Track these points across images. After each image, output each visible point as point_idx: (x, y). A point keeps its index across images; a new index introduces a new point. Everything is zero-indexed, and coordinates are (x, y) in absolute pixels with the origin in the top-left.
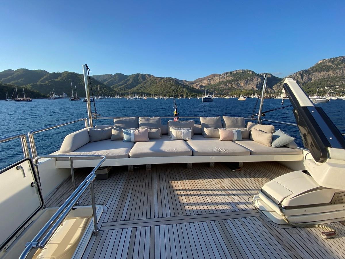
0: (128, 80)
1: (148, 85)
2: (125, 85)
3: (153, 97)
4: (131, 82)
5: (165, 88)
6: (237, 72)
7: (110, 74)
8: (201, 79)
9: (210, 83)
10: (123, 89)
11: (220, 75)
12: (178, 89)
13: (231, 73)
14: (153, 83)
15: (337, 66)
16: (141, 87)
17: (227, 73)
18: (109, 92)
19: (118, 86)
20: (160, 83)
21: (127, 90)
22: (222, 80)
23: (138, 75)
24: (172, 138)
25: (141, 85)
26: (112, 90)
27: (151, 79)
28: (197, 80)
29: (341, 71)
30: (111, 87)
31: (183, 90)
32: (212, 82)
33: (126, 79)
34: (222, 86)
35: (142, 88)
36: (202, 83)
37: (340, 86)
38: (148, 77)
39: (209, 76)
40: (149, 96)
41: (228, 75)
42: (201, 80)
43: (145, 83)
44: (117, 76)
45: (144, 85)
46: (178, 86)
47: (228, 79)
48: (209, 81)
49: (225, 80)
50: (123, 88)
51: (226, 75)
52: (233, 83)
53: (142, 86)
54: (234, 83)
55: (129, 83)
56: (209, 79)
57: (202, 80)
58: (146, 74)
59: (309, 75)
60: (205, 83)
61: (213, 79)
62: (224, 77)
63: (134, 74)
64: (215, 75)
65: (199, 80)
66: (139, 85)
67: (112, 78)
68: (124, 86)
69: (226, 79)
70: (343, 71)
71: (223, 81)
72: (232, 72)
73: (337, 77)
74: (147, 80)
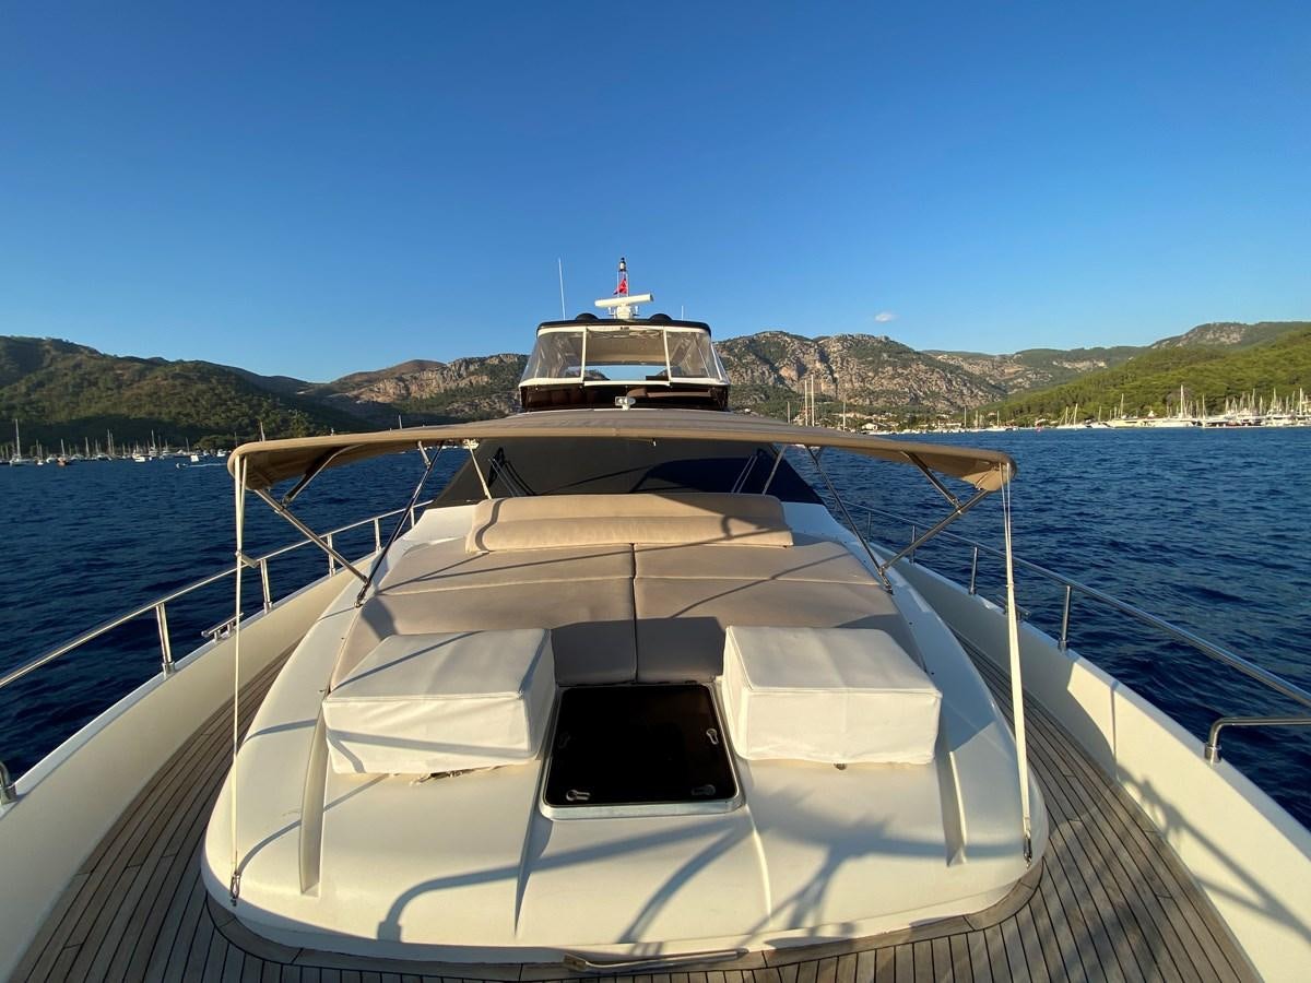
1: (60, 397)
3: (112, 454)
5: (179, 409)
6: (501, 361)
8: (365, 377)
9: (409, 394)
11: (442, 367)
12: (256, 413)
13: (482, 361)
14: (95, 384)
15: (740, 360)
17: (468, 362)
20: (146, 386)
22: (453, 385)
25: (11, 398)
27: (78, 366)
28: (346, 378)
29: (749, 371)
31: (285, 421)
32: (413, 388)
34: (456, 405)
36: (372, 390)
37: (753, 408)
38: (53, 353)
39: (400, 366)
40: (82, 451)
41: (472, 368)
42: (366, 381)
43: (41, 384)
45: (34, 397)
46: (255, 402)
47: (474, 382)
48: (402, 384)
49: (463, 384)
51: (467, 368)
52: (493, 396)
53: (14, 402)
54: (499, 397)
56: (401, 379)
57: (371, 379)
58: (38, 341)
60: (386, 393)
61: (415, 378)
62: (460, 376)
64: (422, 366)
65: (357, 379)
69: (466, 381)
70: (752, 372)
71: (459, 390)
72: (485, 359)
73: (744, 385)
74: (52, 369)
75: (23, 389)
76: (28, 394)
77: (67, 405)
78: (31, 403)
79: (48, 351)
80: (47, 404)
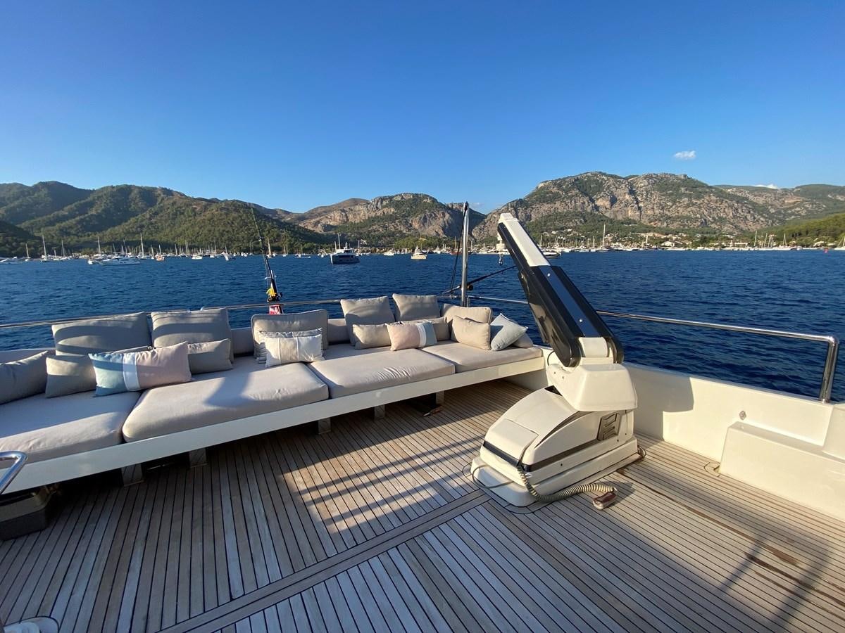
0: (91, 204)
1: (166, 221)
2: (78, 218)
3: (188, 254)
4: (103, 210)
5: (223, 228)
6: (402, 198)
7: (15, 184)
8: (324, 210)
9: (348, 220)
10: (73, 231)
11: (368, 203)
12: (263, 231)
13: (391, 198)
14: (183, 213)
15: (566, 193)
16: (142, 227)
17: (383, 199)
18: (16, 241)
19: (52, 223)
20: (208, 214)
21: (89, 236)
22: (373, 214)
23: (125, 191)
24: (268, 363)
25: (142, 221)
26: (26, 235)
27: (174, 203)
28: (313, 210)
29: (573, 202)
30: (23, 225)
31: (278, 236)
32: (350, 216)
33: (82, 202)
34: (374, 227)
35: (145, 229)
36: (327, 217)
37: (574, 228)
38: (162, 195)
39: (344, 202)
40: (174, 251)
41: (385, 203)
42: (324, 212)
43: (156, 214)
44: (44, 191)
45: (153, 220)
46: (262, 224)
47: (386, 213)
48: (344, 214)
49: (379, 213)
50: (71, 227)
51: (382, 203)
52: (397, 221)
53: (144, 223)
54: (400, 222)
55: (93, 212)
56: (343, 211)
57: (327, 211)
58: (155, 189)
59: (526, 209)
60: (335, 220)
61: (352, 210)
62: (377, 208)
63: (113, 187)
64: (355, 202)
65: (319, 211)
66: (132, 220)
67: (25, 196)
68: (73, 221)
69: (381, 211)
70: (575, 202)
71: (377, 217)
72: (393, 197)
73: (568, 212)
74: (162, 205)
75: (148, 216)
76: (150, 219)
77: (169, 225)
78: (152, 224)
79: (160, 195)
80: (160, 224)
